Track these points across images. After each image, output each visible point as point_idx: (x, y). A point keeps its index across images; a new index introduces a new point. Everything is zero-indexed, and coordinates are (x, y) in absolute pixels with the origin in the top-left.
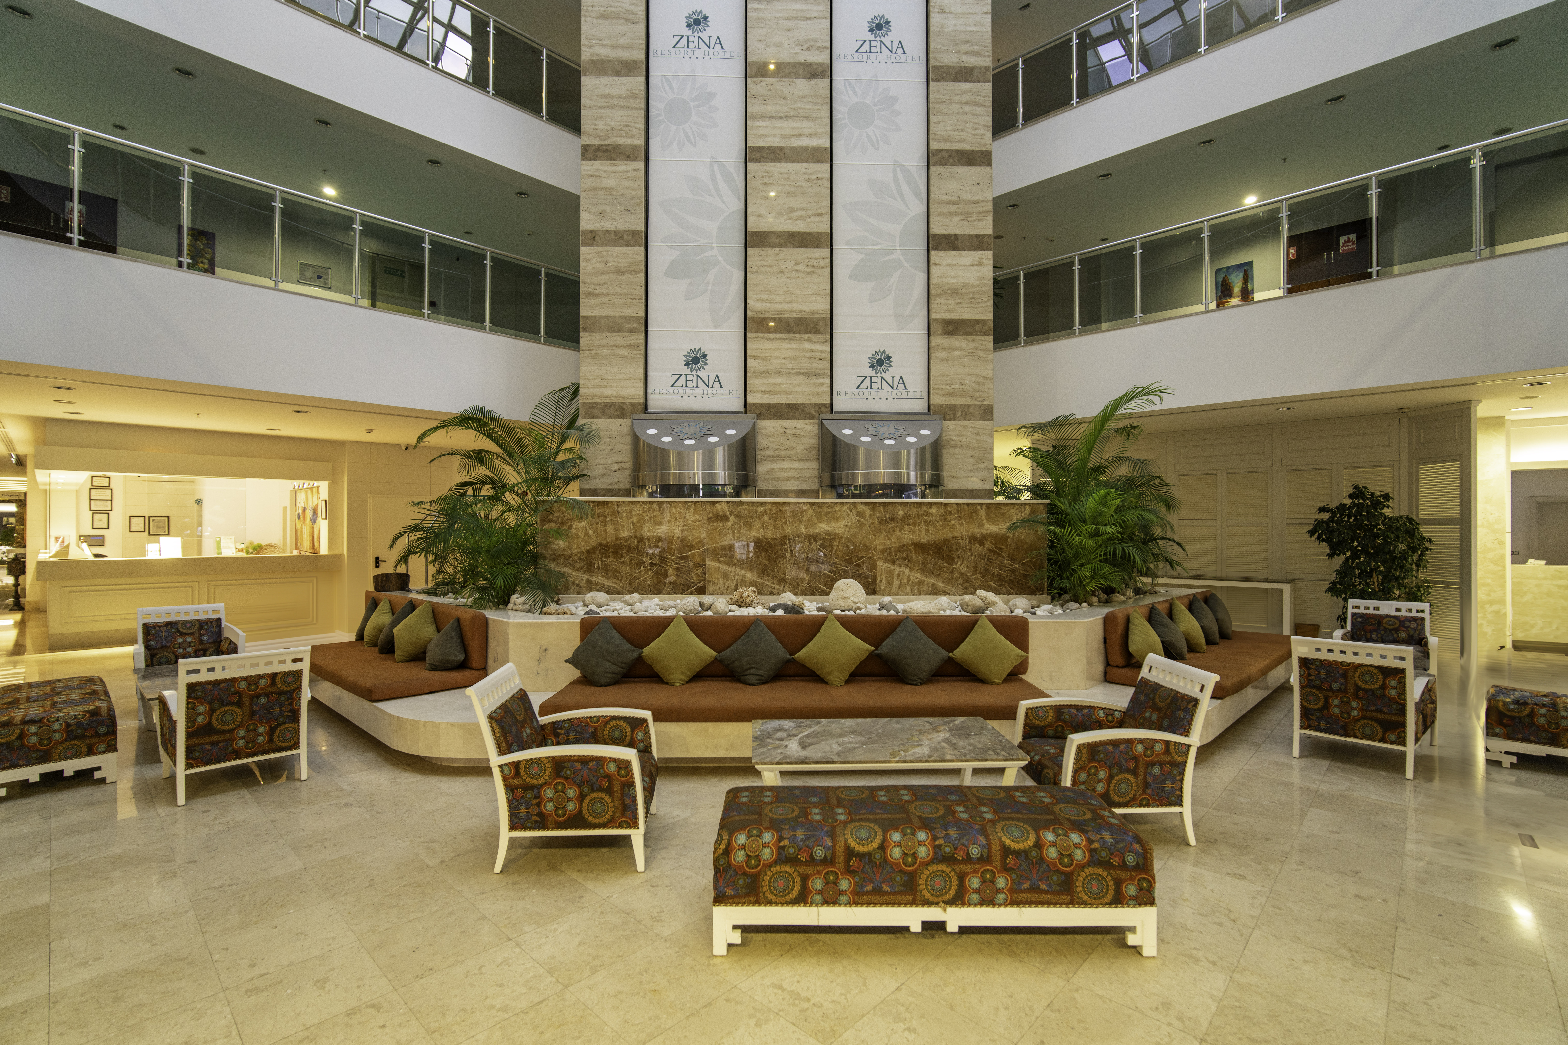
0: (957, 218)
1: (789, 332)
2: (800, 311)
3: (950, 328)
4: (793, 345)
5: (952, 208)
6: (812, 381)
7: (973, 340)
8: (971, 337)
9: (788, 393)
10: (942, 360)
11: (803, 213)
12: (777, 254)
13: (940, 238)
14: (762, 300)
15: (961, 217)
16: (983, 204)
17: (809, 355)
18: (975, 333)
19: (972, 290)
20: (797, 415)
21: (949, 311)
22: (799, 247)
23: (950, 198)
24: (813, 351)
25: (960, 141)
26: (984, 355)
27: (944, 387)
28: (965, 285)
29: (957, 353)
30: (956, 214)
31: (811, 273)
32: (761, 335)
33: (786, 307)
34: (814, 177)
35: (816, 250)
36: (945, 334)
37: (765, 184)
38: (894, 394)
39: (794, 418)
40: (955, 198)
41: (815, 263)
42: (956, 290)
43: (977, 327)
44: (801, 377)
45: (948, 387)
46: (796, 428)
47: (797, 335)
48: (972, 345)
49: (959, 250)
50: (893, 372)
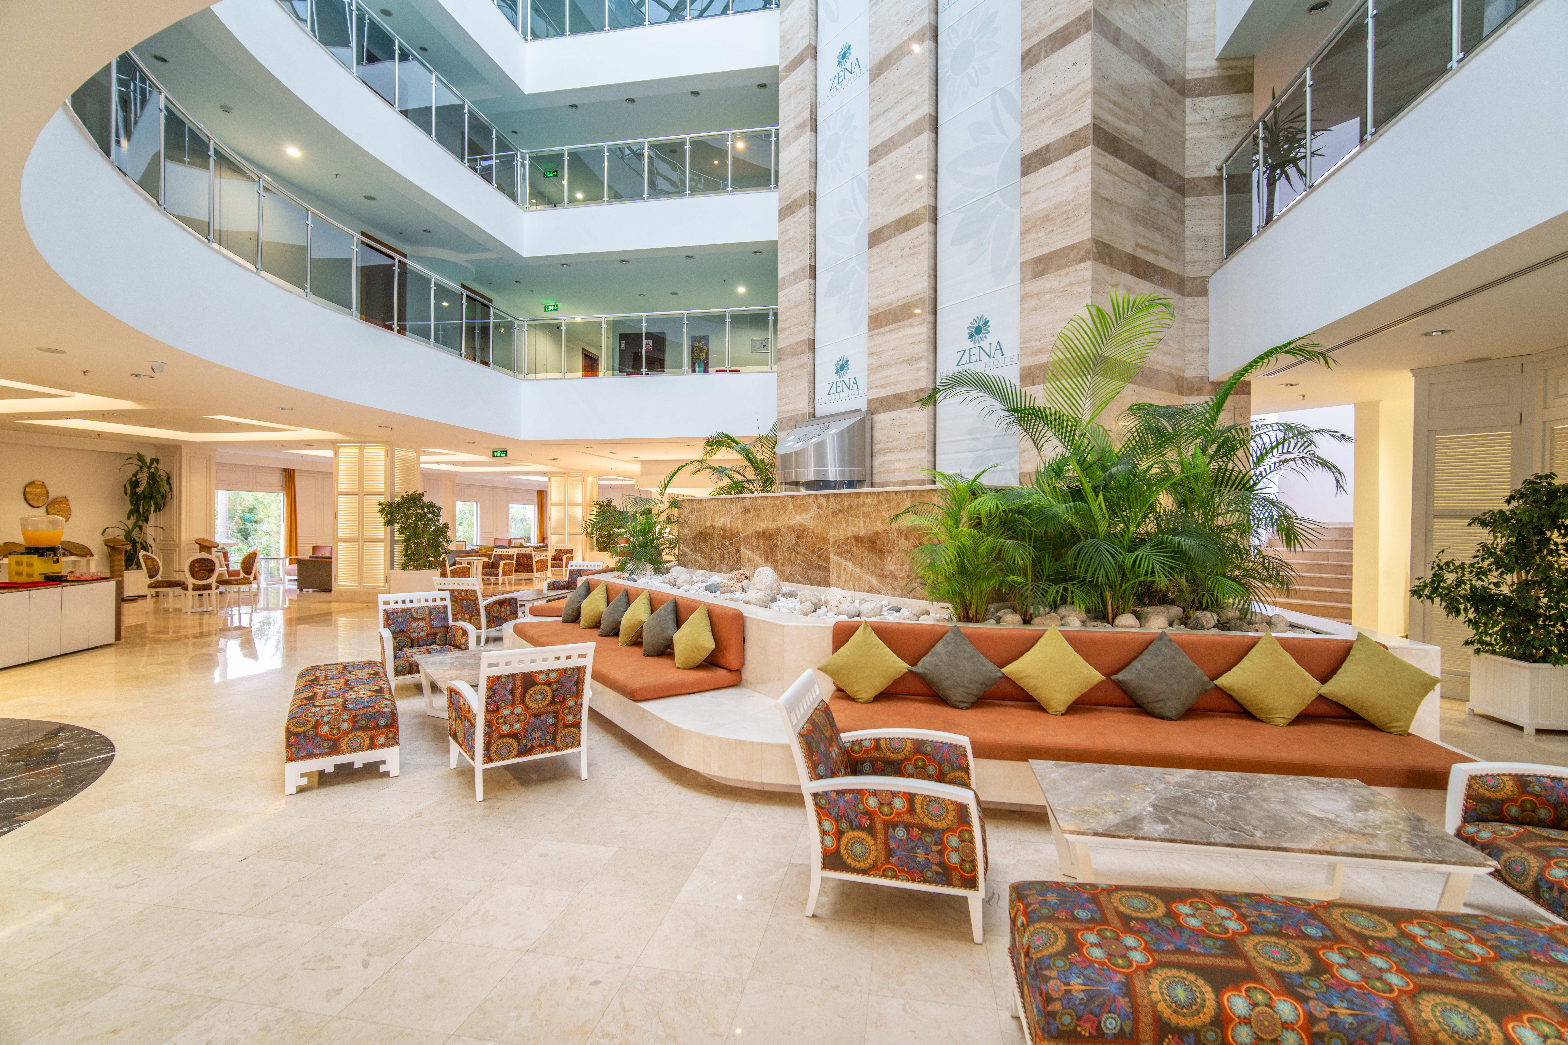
0: (1049, 123)
1: (896, 322)
2: (904, 298)
3: (1041, 267)
4: (899, 334)
5: (1043, 114)
6: (913, 367)
7: (1067, 274)
8: (1064, 271)
9: (895, 384)
10: (1031, 311)
11: (907, 195)
12: (888, 247)
13: (1029, 159)
14: (877, 297)
15: (1054, 119)
16: (1079, 88)
17: (910, 340)
18: (1070, 263)
19: (1065, 208)
20: (901, 405)
21: (1040, 246)
22: (904, 232)
23: (1042, 101)
24: (913, 335)
25: (1053, 21)
26: (1080, 290)
27: (1032, 344)
28: (1057, 206)
29: (1048, 296)
30: (1048, 118)
31: (912, 255)
32: (876, 331)
33: (894, 297)
34: (915, 152)
35: (916, 228)
36: (1035, 277)
37: (880, 181)
38: (991, 364)
39: (899, 408)
40: (1048, 98)
41: (915, 242)
42: (1047, 216)
43: (1072, 255)
44: (905, 365)
45: (1038, 343)
46: (900, 419)
47: (901, 323)
48: (1066, 281)
49: (1051, 162)
50: (990, 339)
